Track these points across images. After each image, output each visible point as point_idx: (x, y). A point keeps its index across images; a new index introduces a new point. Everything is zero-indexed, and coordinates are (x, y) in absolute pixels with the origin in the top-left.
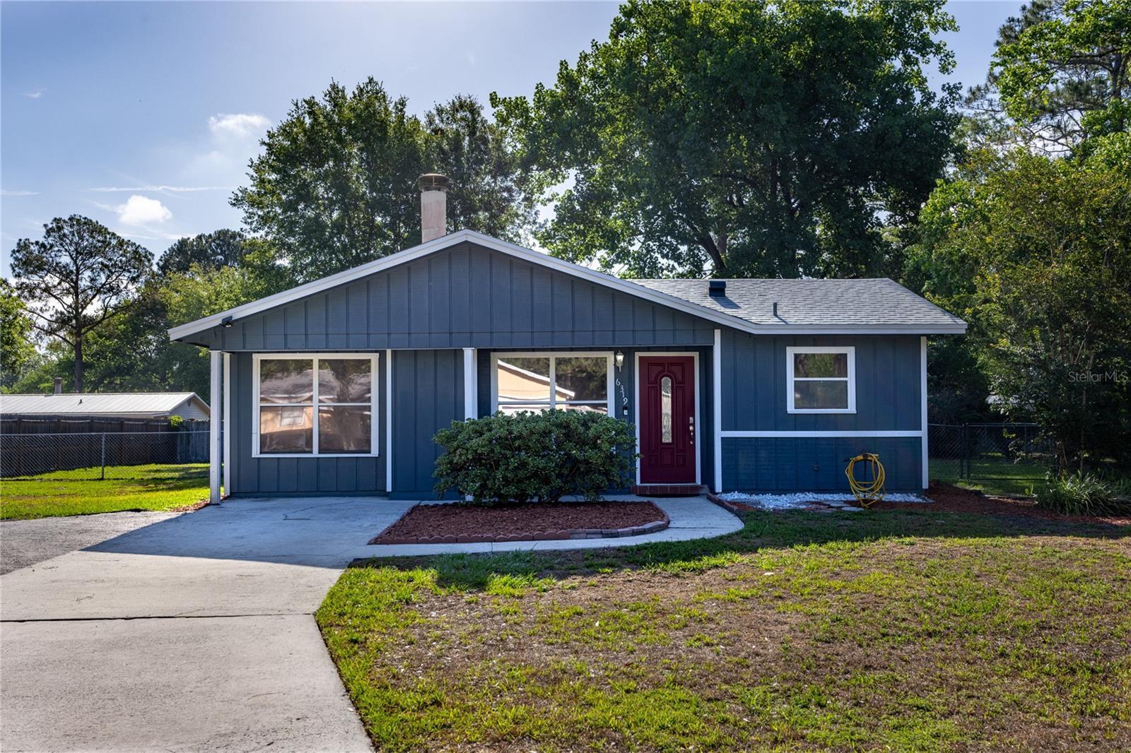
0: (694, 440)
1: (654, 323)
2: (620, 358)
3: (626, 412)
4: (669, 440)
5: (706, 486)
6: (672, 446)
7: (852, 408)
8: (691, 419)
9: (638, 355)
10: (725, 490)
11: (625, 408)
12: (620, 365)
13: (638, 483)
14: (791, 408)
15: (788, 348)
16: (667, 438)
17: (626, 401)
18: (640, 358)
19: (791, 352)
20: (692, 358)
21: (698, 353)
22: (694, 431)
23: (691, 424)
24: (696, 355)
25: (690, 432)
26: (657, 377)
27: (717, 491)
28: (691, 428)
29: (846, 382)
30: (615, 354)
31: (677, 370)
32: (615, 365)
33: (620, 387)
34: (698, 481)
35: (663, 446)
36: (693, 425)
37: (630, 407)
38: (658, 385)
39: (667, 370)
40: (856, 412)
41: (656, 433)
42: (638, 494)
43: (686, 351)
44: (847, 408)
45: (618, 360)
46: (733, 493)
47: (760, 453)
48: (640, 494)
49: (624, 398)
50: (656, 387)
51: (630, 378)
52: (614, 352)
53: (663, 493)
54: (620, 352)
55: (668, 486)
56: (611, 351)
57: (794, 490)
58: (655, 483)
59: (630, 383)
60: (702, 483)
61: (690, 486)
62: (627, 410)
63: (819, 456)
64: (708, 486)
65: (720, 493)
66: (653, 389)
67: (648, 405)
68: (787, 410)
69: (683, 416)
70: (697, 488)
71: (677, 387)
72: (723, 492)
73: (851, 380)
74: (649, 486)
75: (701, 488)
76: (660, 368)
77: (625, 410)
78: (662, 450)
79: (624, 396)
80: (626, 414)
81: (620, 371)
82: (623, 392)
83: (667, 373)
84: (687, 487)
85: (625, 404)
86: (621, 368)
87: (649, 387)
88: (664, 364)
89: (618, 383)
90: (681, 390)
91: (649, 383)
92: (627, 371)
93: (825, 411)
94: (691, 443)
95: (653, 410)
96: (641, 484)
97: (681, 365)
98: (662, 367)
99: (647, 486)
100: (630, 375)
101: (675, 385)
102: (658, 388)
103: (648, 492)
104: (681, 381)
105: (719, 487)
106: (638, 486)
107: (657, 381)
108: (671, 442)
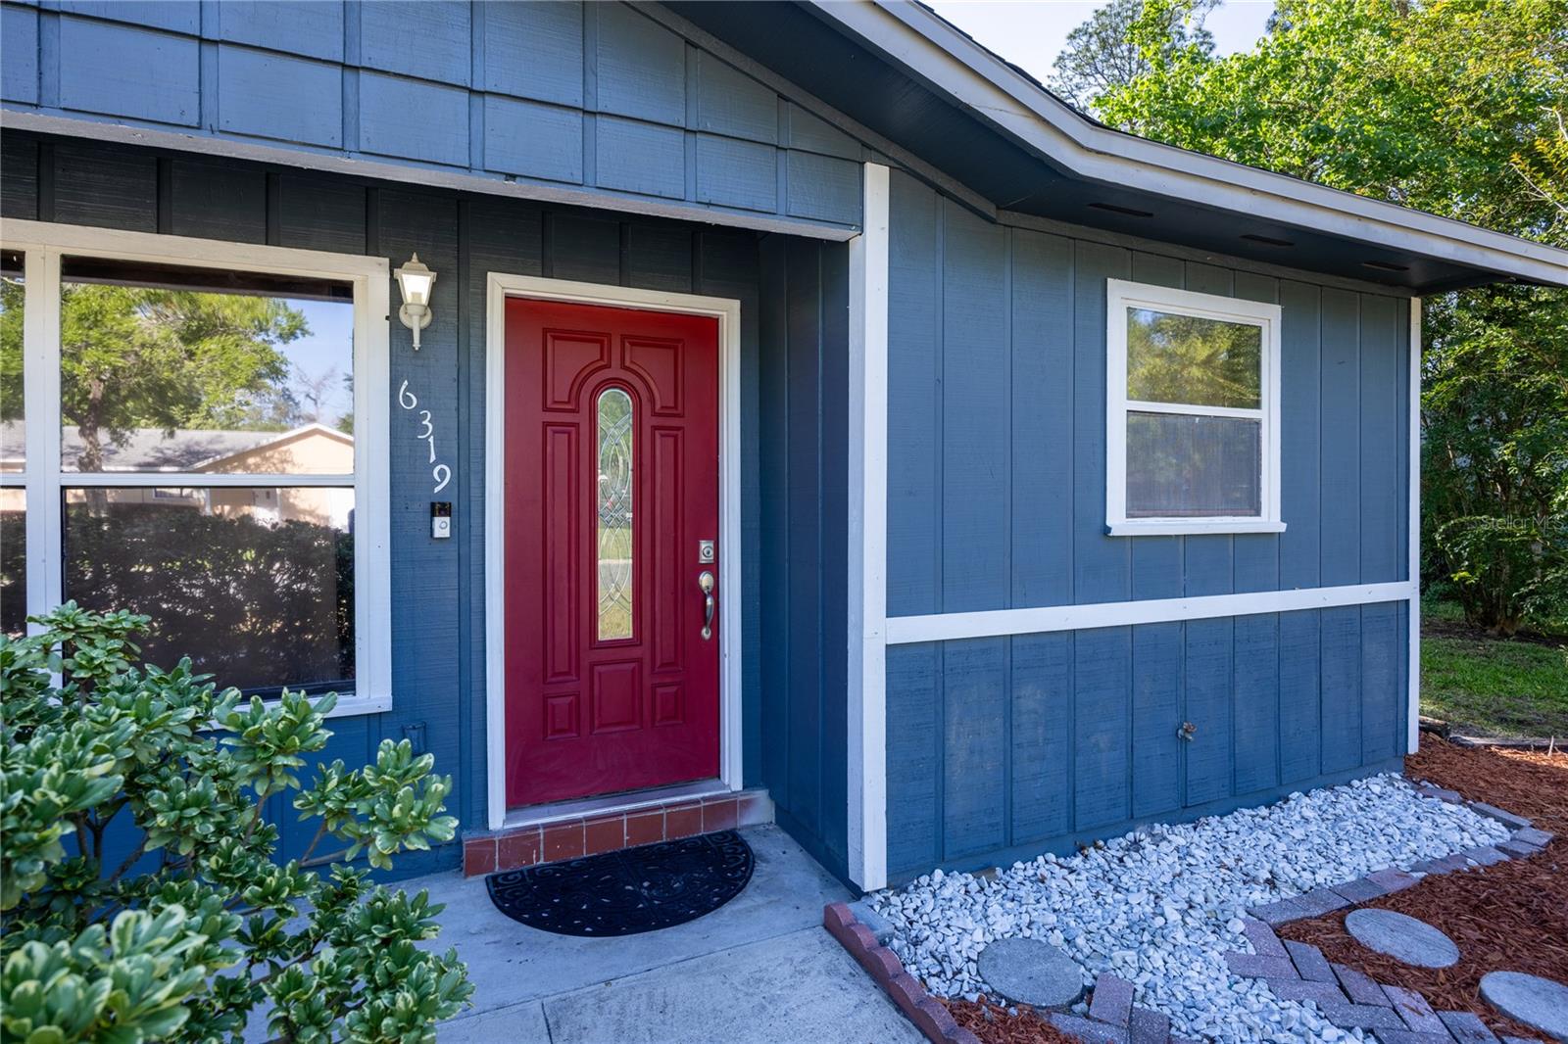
0: (715, 624)
1: (588, 70)
2: (417, 284)
3: (442, 527)
4: (625, 631)
5: (761, 795)
6: (636, 652)
7: (1270, 519)
8: (706, 547)
9: (500, 286)
10: (900, 878)
11: (440, 508)
12: (415, 321)
13: (497, 817)
14: (1117, 515)
15: (1110, 282)
16: (615, 620)
17: (442, 477)
18: (511, 303)
19: (1120, 299)
20: (712, 323)
21: (736, 304)
22: (716, 591)
23: (707, 568)
24: (728, 311)
25: (701, 595)
26: (579, 382)
27: (862, 887)
28: (705, 580)
29: (1257, 424)
30: (395, 265)
31: (655, 366)
32: (393, 318)
33: (415, 418)
34: (734, 778)
35: (602, 655)
36: (714, 568)
37: (462, 506)
38: (582, 418)
39: (616, 362)
40: (1282, 528)
41: (573, 606)
42: (494, 878)
43: (693, 292)
44: (1258, 513)
45: (408, 297)
46: (924, 880)
47: (1018, 698)
48: (505, 876)
49: (436, 463)
50: (576, 425)
51: (462, 384)
52: (387, 260)
53: (602, 852)
54: (420, 261)
55: (620, 814)
56: (369, 249)
57: (1121, 822)
58: (567, 806)
59: (464, 402)
60: (748, 783)
61: (705, 799)
62: (447, 519)
63: (1188, 686)
64: (771, 796)
65: (878, 897)
66: (564, 432)
67: (540, 498)
68: (1108, 524)
69: (676, 537)
70: (728, 807)
71: (655, 428)
72: (888, 888)
73: (1270, 416)
74: (545, 826)
75: (747, 804)
76: (591, 352)
77: (441, 515)
78: (598, 669)
79: (433, 458)
80: (446, 533)
81: (417, 344)
82: (431, 440)
83: (615, 372)
84: (692, 814)
85: (437, 490)
86: (423, 331)
87: (546, 425)
88: (609, 335)
89: (408, 401)
90: (672, 440)
91: (546, 409)
92: (446, 355)
93: (1207, 525)
94: (706, 634)
95: (560, 514)
96: (508, 809)
97: (669, 347)
98: (597, 346)
99: (536, 827)
100: (463, 370)
101: (649, 421)
102: (584, 429)
103: (538, 859)
104: (672, 405)
105: (871, 864)
106: (497, 832)
107: (578, 404)
108: (631, 636)
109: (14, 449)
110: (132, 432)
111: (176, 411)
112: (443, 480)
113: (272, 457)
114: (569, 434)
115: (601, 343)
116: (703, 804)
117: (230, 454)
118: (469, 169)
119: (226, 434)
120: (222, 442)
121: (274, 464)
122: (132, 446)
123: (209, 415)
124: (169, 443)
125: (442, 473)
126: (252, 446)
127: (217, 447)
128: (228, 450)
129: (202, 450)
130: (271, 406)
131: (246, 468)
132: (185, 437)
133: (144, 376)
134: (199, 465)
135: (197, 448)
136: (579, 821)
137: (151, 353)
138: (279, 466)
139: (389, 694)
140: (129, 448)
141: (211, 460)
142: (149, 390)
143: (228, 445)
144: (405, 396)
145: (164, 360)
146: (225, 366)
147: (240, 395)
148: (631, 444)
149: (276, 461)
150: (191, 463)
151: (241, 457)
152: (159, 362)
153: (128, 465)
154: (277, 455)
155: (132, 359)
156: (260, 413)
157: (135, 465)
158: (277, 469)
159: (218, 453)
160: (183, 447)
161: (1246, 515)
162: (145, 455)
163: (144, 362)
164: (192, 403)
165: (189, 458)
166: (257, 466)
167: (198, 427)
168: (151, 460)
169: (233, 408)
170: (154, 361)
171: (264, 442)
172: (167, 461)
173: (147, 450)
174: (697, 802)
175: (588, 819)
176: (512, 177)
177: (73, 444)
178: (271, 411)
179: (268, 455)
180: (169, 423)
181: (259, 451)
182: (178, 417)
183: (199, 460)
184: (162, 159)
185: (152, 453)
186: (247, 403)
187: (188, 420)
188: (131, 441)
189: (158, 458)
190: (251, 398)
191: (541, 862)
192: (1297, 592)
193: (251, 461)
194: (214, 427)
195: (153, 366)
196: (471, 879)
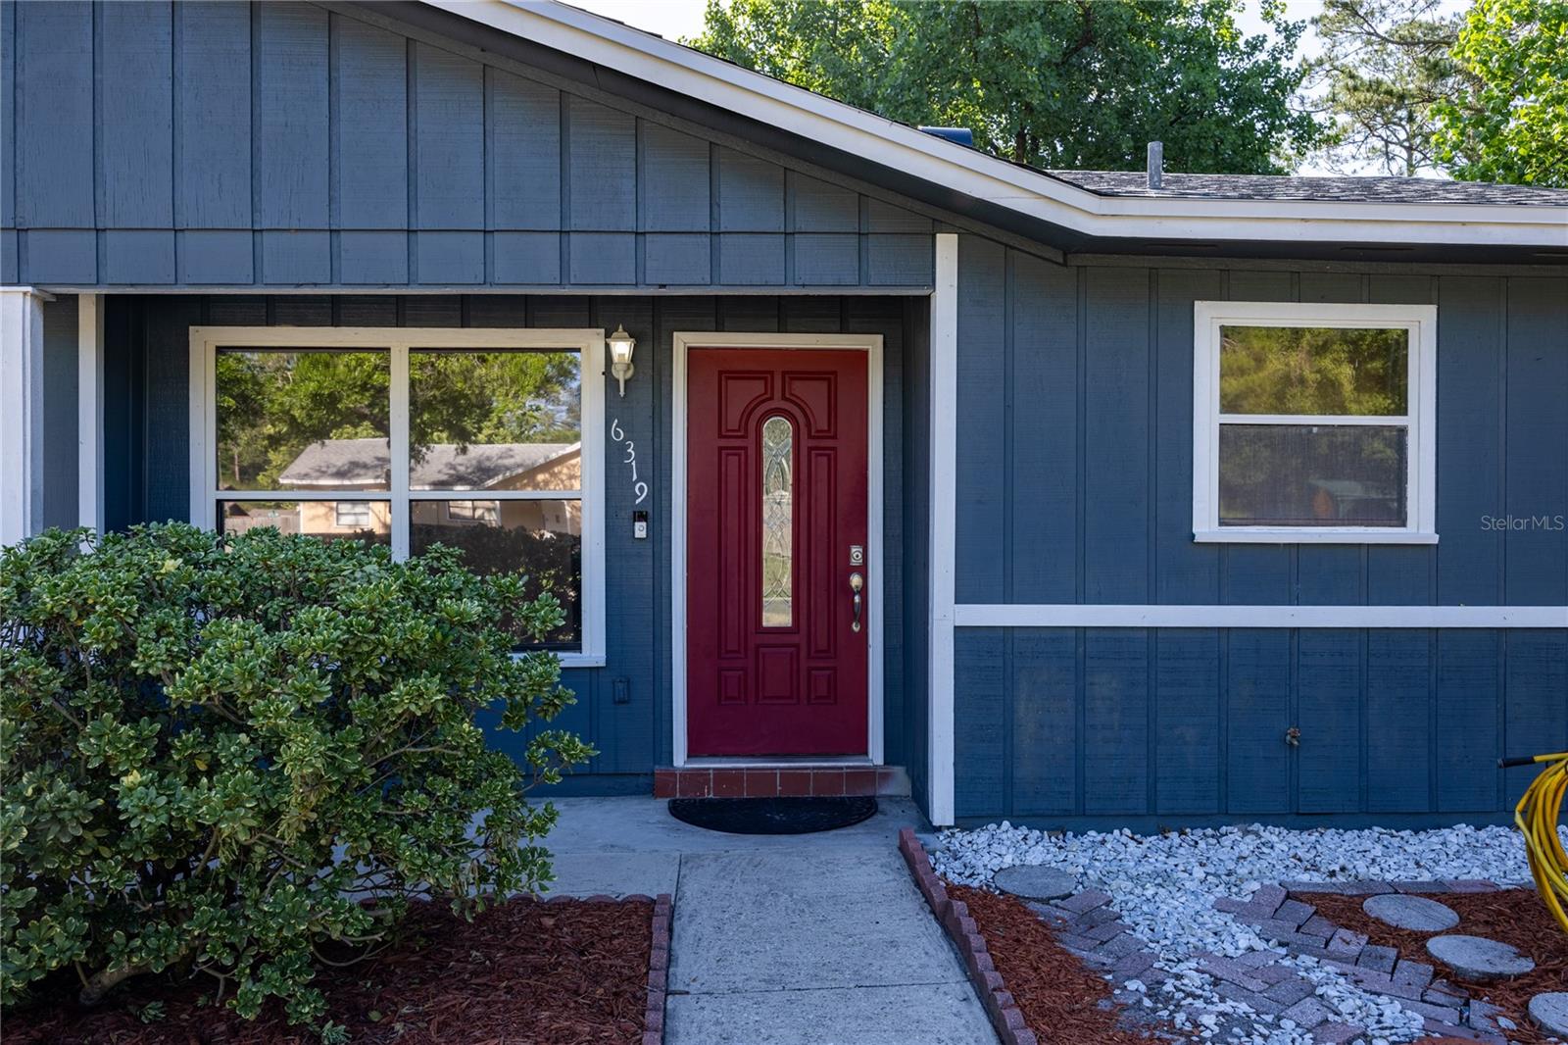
0: (863, 619)
1: (713, 204)
2: (622, 348)
3: (640, 530)
4: (786, 620)
5: (899, 771)
6: (795, 639)
7: (1420, 525)
8: (856, 551)
9: (683, 341)
10: (968, 818)
11: (641, 516)
12: (620, 375)
13: (680, 759)
14: (1207, 524)
15: (1197, 304)
16: (777, 614)
17: (642, 491)
18: (692, 353)
19: (1210, 318)
20: (862, 356)
21: (880, 338)
22: (864, 591)
23: (856, 570)
24: (873, 345)
25: (851, 593)
26: (747, 413)
27: (936, 823)
28: (856, 580)
29: (1402, 431)
30: (608, 335)
31: (814, 394)
32: (607, 373)
33: (623, 447)
34: (876, 754)
35: (765, 638)
36: (863, 570)
37: (655, 514)
38: (750, 442)
39: (778, 394)
40: (1435, 539)
41: (742, 597)
42: (675, 801)
43: (841, 332)
44: (1404, 525)
45: (616, 359)
46: (992, 826)
47: (1092, 684)
48: (682, 801)
49: (637, 481)
50: (745, 449)
51: (656, 420)
52: (603, 330)
53: (759, 796)
54: (625, 330)
55: (776, 768)
56: (591, 324)
57: (1212, 815)
58: (736, 759)
59: (657, 434)
60: (889, 759)
61: (847, 767)
62: (644, 524)
63: (1301, 694)
64: (907, 771)
65: (947, 832)
66: (735, 454)
67: (716, 508)
68: (1194, 531)
69: (829, 543)
70: (869, 775)
71: (810, 449)
72: (956, 826)
73: (1420, 423)
74: (714, 769)
75: (885, 776)
76: (758, 387)
77: (639, 521)
78: (762, 650)
79: (635, 477)
80: (643, 534)
81: (622, 393)
82: (634, 464)
83: (777, 403)
84: (838, 776)
85: (638, 501)
86: (626, 382)
87: (721, 449)
88: (772, 373)
89: (617, 435)
90: (825, 459)
91: (721, 436)
92: (645, 395)
93: (1320, 535)
94: (856, 628)
95: (732, 522)
96: (688, 756)
97: (824, 379)
98: (762, 382)
99: (708, 769)
100: (657, 410)
101: (805, 443)
102: (752, 452)
103: (709, 793)
104: (826, 428)
105: (943, 806)
106: (678, 769)
107: (746, 430)
108: (790, 625)
109: (324, 469)
110: (428, 449)
111: (468, 424)
112: (642, 494)
113: (560, 472)
114: (739, 455)
115: (765, 379)
116: (845, 770)
117: (520, 471)
118: (636, 285)
119: (515, 446)
120: (512, 456)
121: (562, 481)
122: (428, 462)
123: (500, 424)
124: (461, 459)
125: (641, 489)
126: (542, 461)
127: (507, 462)
128: (519, 466)
129: (492, 466)
130: (565, 408)
131: (536, 486)
132: (476, 451)
133: (439, 389)
134: (490, 483)
135: (487, 464)
136: (742, 769)
137: (446, 363)
138: (567, 483)
139: (603, 654)
140: (425, 465)
141: (500, 477)
142: (443, 401)
143: (518, 459)
144: (615, 431)
145: (457, 370)
146: (515, 371)
147: (530, 401)
148: (791, 463)
149: (564, 478)
150: (482, 481)
151: (531, 472)
152: (453, 372)
153: (423, 484)
154: (565, 471)
155: (428, 371)
156: (552, 417)
157: (430, 484)
158: (565, 486)
159: (507, 468)
160: (474, 462)
161: (1384, 526)
162: (439, 472)
163: (439, 372)
164: (484, 410)
165: (480, 475)
166: (546, 483)
167: (490, 441)
168: (444, 478)
169: (524, 414)
170: (449, 371)
171: (554, 456)
172: (460, 479)
173: (441, 467)
174: (842, 768)
175: (748, 769)
176: (663, 286)
177: (380, 455)
178: (564, 414)
179: (556, 470)
180: (462, 436)
181: (548, 466)
182: (469, 427)
183: (490, 478)
184: (464, 299)
185: (446, 470)
186: (538, 409)
187: (480, 430)
188: (427, 457)
189: (451, 476)
190: (541, 403)
191: (711, 796)
192: (1462, 609)
193: (540, 477)
194: (504, 440)
195: (447, 376)
196: (659, 800)
